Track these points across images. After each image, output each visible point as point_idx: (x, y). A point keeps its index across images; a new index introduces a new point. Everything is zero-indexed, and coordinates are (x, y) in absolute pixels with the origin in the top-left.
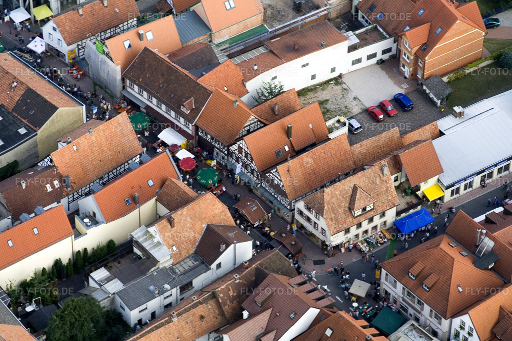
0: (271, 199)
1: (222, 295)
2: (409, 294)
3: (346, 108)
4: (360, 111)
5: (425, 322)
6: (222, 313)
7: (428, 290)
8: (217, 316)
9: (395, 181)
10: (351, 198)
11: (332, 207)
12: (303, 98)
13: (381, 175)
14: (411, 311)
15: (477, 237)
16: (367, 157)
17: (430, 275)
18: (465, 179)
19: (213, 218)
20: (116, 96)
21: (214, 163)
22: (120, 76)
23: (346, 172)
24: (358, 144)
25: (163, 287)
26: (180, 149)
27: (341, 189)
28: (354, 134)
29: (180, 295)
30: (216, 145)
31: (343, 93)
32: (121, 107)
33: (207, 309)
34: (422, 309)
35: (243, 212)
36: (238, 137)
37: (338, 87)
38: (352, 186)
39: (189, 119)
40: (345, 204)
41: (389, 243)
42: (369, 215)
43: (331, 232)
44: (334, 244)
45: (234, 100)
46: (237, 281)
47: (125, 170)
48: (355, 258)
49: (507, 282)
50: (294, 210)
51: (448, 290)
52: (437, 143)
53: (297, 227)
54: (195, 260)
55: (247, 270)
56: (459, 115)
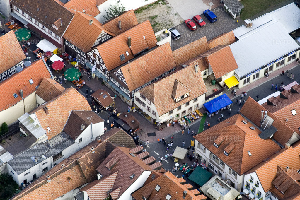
0: (118, 90)
1: (82, 163)
2: (214, 157)
3: (170, 21)
4: (179, 23)
5: (226, 177)
6: (83, 175)
7: (227, 155)
8: (79, 177)
9: (204, 75)
10: (173, 89)
11: (160, 96)
12: (139, 15)
13: (194, 72)
14: (216, 169)
15: (262, 116)
16: (185, 58)
17: (229, 144)
18: (254, 72)
19: (76, 107)
20: (7, 17)
21: (76, 64)
22: (9, 3)
23: (169, 70)
24: (178, 49)
25: (41, 157)
26: (53, 54)
27: (166, 83)
28: (175, 40)
29: (54, 162)
30: (78, 52)
31: (168, 10)
32: (10, 25)
33: (73, 173)
34: (224, 168)
35: (98, 100)
36: (93, 46)
37: (164, 6)
38: (174, 81)
39: (58, 34)
40: (169, 94)
41: (201, 119)
42: (186, 101)
43: (160, 114)
44: (161, 122)
45: (90, 20)
46: (93, 152)
47: (13, 71)
48: (177, 130)
49: (282, 147)
50: (133, 97)
51: (241, 155)
52: (233, 47)
53: (136, 109)
54: (64, 137)
55: (100, 144)
56: (249, 25)
